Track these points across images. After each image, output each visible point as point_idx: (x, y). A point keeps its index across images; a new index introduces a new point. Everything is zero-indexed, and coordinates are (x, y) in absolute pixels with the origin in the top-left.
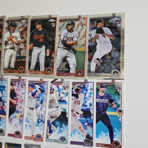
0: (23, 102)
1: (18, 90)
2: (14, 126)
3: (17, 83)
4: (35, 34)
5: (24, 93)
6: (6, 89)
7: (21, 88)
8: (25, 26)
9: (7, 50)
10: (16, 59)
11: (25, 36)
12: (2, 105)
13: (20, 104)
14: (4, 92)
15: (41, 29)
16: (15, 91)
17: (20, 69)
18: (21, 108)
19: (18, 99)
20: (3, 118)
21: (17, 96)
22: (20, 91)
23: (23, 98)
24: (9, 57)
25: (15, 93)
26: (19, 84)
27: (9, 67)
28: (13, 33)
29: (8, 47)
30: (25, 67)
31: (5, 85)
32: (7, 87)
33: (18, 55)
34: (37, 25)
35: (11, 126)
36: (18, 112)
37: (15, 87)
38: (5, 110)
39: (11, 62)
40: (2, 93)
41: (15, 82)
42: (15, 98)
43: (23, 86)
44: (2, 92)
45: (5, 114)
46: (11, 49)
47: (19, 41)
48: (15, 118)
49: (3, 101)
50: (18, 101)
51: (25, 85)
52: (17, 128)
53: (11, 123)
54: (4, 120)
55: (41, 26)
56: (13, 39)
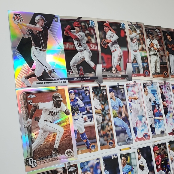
0: (172, 102)
1: (165, 93)
2: (170, 125)
3: (163, 86)
4: (168, 43)
5: (171, 95)
6: (157, 92)
7: (168, 91)
8: (160, 35)
9: (151, 56)
10: (160, 65)
11: (162, 45)
12: (158, 108)
13: (170, 105)
14: (156, 95)
15: (171, 40)
16: (164, 94)
17: (165, 74)
18: (171, 108)
19: (167, 101)
20: (161, 120)
21: (166, 98)
22: (168, 93)
23: (171, 99)
24: (154, 63)
25: (164, 95)
26: (165, 87)
27: (156, 72)
28: (152, 40)
29: (152, 53)
30: (167, 72)
31: (156, 89)
32: (157, 91)
33: (161, 61)
34: (168, 36)
35: (168, 125)
36: (170, 112)
37: (163, 90)
38: (161, 112)
39: (157, 67)
40: (155, 97)
41: (162, 85)
42: (165, 100)
43: (169, 89)
44: (154, 95)
45: (162, 116)
46: (154, 55)
47: (159, 48)
48: (169, 118)
49: (158, 104)
50: (168, 102)
51: (169, 87)
52: (173, 126)
53: (168, 123)
54: (162, 121)
55: (170, 37)
56: (154, 46)
